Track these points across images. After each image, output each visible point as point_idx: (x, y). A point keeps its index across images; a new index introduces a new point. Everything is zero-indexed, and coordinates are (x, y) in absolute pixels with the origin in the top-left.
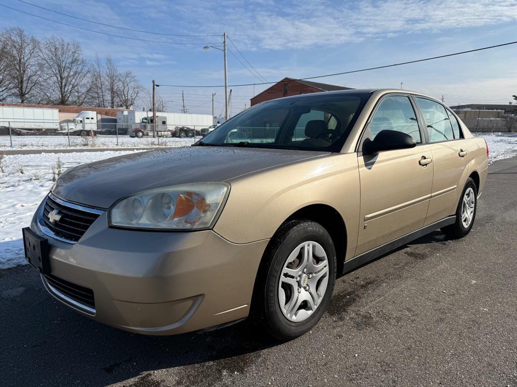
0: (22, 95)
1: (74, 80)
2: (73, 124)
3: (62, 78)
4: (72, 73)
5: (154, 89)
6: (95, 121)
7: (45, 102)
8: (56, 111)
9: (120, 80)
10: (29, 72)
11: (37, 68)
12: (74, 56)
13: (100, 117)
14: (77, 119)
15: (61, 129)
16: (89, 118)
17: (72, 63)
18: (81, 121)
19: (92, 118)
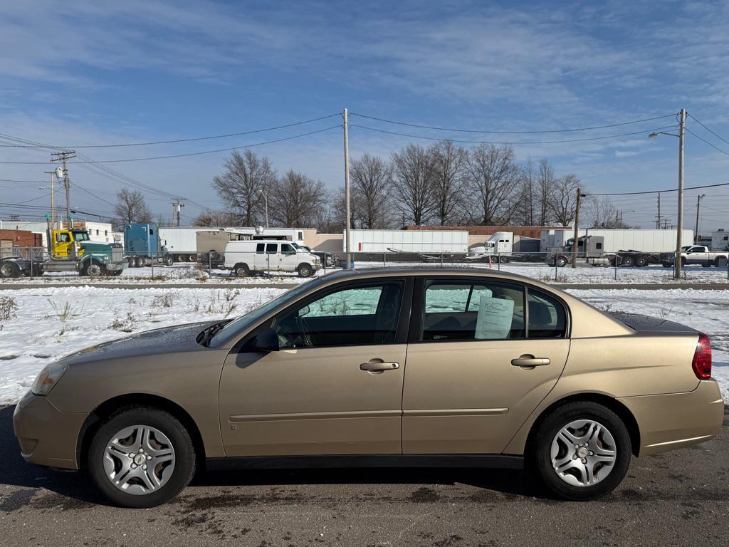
0: (443, 215)
1: (501, 192)
2: (483, 248)
3: (488, 192)
4: (500, 185)
5: (578, 200)
6: (510, 245)
7: (465, 222)
8: (466, 234)
9: (557, 187)
10: (453, 189)
11: (461, 183)
12: (504, 163)
13: (517, 239)
14: (489, 242)
15: (470, 256)
16: (503, 241)
17: (502, 171)
18: (493, 245)
19: (507, 241)
